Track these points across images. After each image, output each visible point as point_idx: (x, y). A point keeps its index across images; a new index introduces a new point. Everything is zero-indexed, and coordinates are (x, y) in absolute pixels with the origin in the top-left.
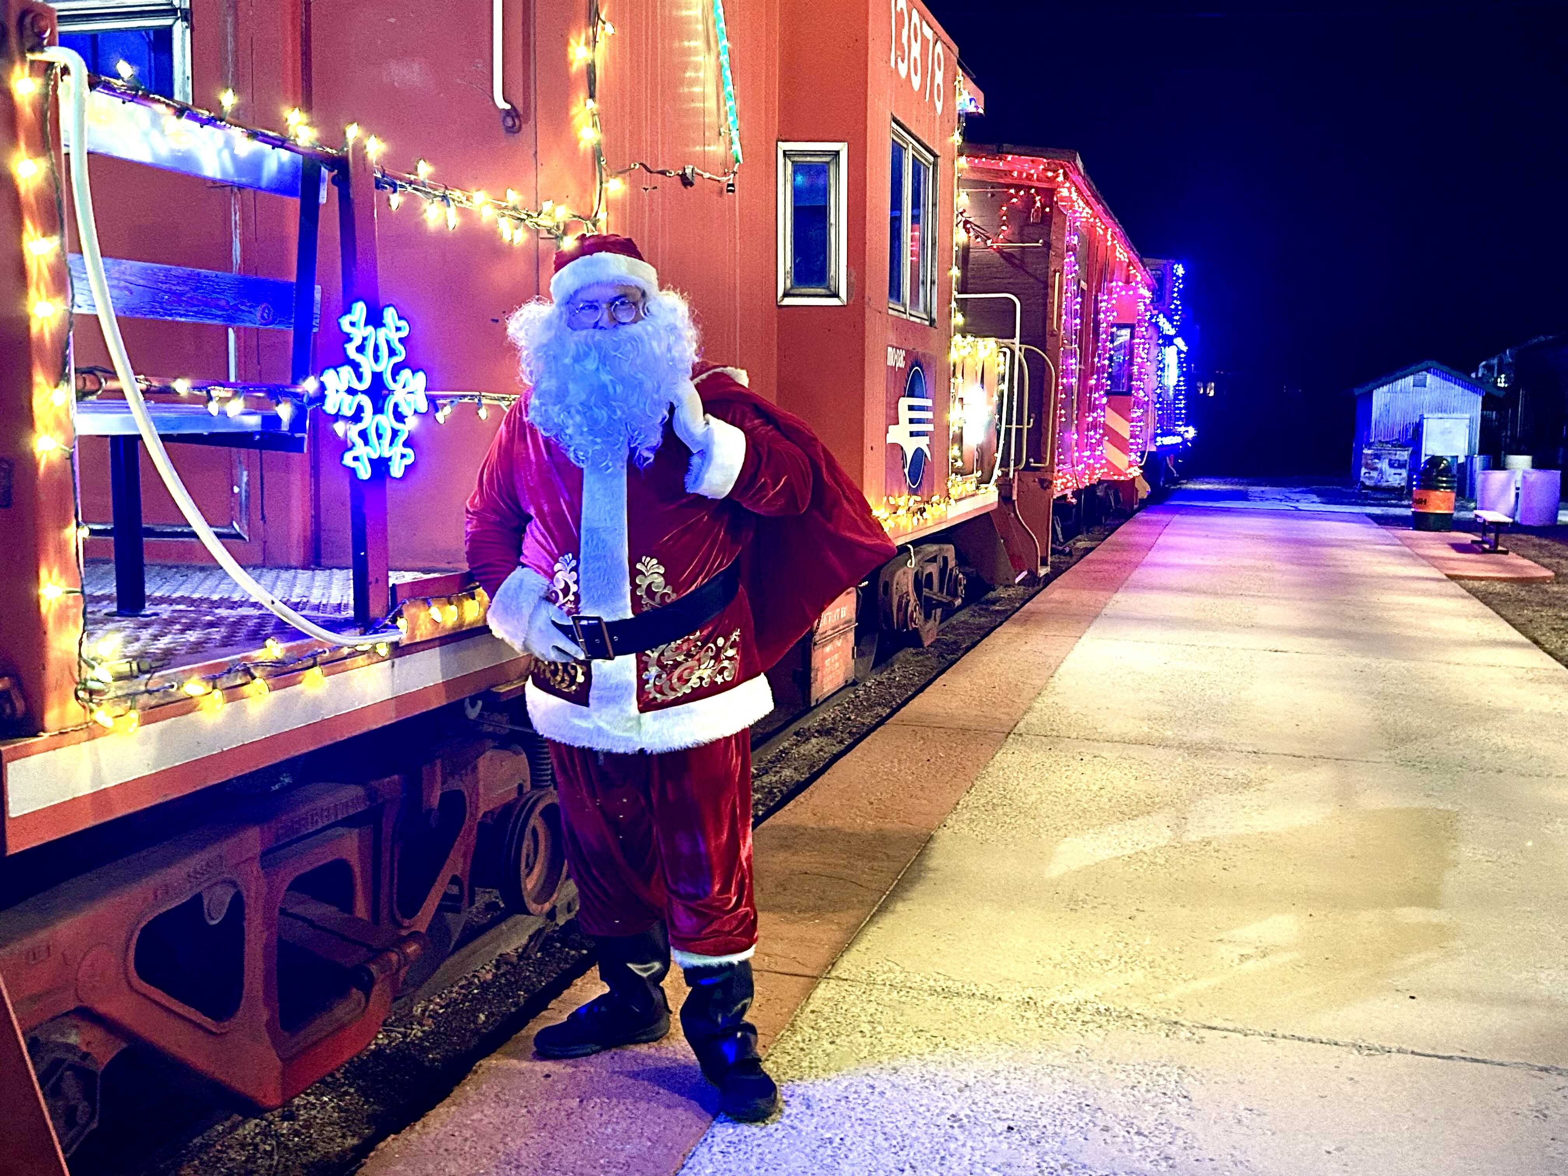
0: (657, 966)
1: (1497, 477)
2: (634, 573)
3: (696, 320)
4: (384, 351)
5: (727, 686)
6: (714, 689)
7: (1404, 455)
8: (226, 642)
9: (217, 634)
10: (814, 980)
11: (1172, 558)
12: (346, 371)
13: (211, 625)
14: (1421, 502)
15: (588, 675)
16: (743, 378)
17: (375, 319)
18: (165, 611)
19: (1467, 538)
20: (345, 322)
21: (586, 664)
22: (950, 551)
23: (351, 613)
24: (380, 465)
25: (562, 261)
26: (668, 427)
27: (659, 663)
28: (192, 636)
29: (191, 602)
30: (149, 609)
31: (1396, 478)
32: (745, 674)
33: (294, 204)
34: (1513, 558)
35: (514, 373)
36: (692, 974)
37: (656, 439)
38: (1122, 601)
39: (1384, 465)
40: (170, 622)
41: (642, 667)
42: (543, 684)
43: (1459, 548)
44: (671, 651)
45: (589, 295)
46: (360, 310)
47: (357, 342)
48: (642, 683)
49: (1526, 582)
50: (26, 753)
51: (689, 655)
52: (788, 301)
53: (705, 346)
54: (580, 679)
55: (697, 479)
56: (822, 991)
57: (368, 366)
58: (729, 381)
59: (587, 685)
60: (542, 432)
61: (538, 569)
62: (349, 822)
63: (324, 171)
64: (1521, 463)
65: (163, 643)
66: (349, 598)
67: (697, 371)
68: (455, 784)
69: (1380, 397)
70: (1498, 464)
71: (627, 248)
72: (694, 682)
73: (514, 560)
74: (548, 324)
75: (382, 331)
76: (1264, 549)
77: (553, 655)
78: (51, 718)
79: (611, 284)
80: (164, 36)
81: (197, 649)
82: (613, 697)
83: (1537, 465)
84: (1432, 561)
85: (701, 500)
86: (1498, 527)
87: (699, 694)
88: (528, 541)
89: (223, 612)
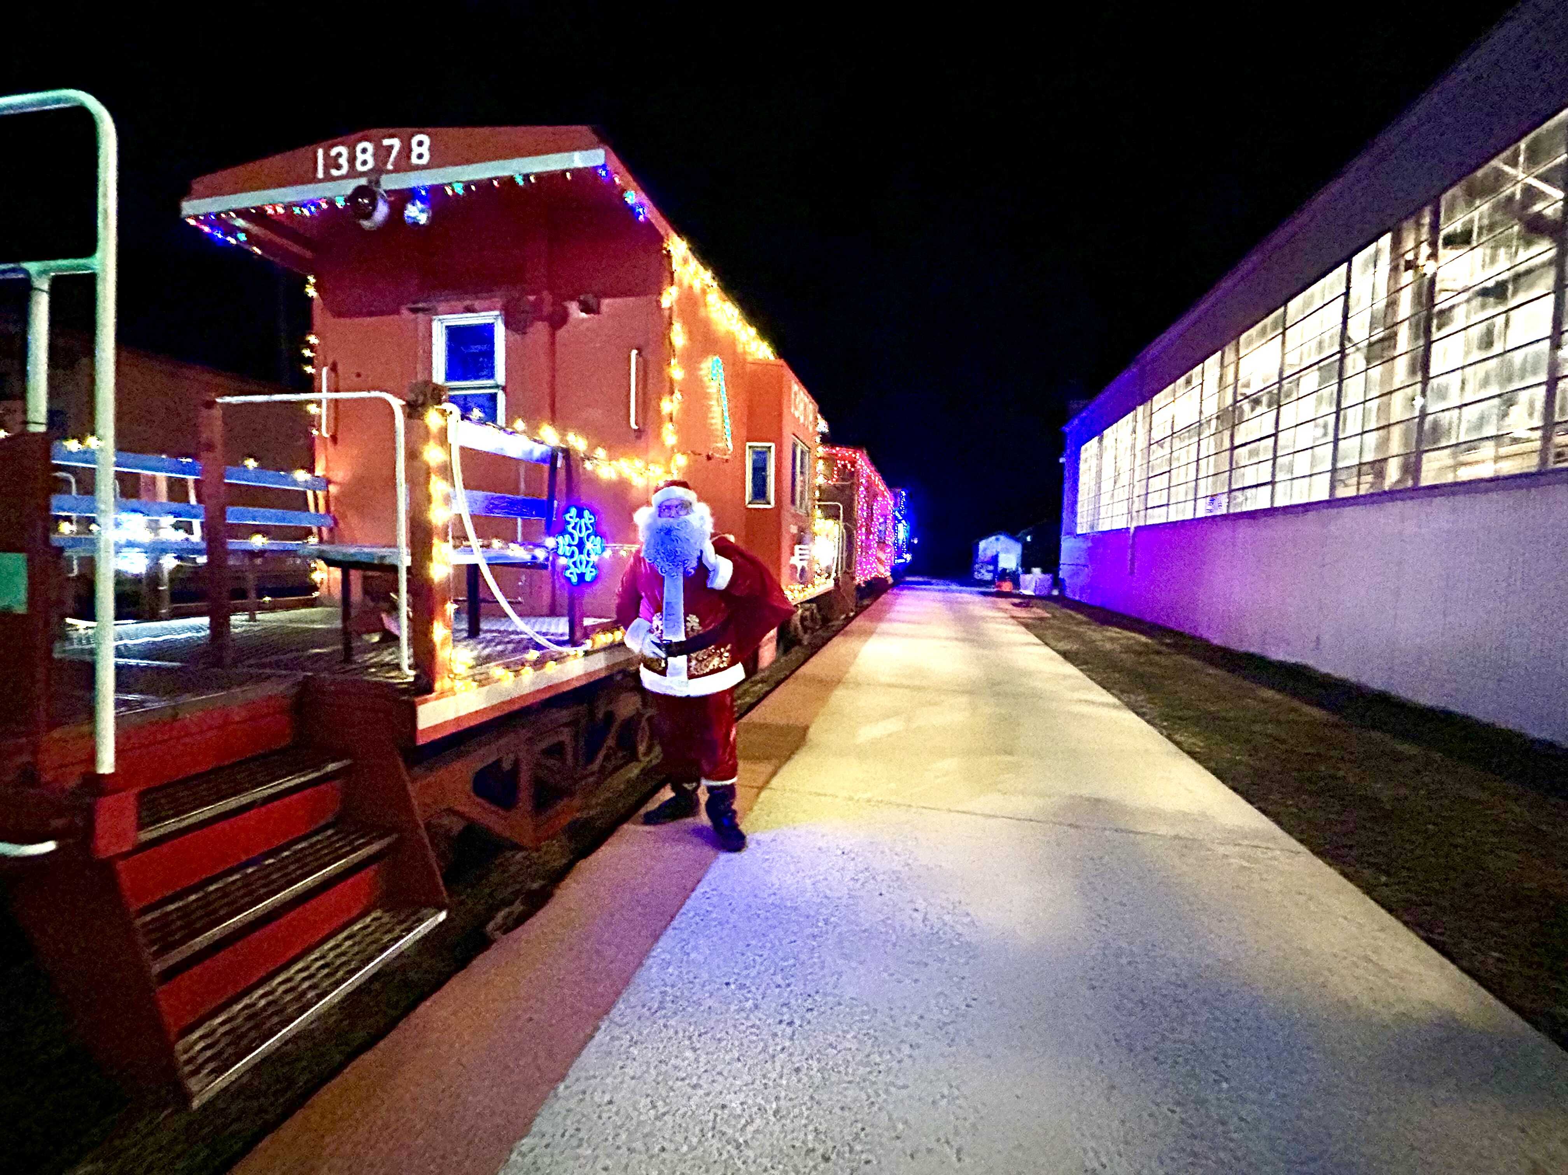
0: (694, 784)
1: (1028, 577)
2: (686, 621)
3: (713, 515)
4: (584, 529)
5: (725, 669)
6: (719, 670)
7: (991, 568)
8: (514, 651)
9: (510, 647)
10: (761, 789)
11: (902, 608)
12: (567, 537)
13: (509, 642)
14: (1000, 586)
15: (666, 663)
16: (732, 538)
17: (580, 515)
18: (489, 636)
19: (1017, 601)
20: (567, 517)
21: (666, 659)
22: (814, 605)
23: (567, 638)
24: (581, 576)
25: (657, 490)
26: (700, 558)
27: (697, 659)
28: (500, 648)
29: (499, 632)
30: (482, 636)
31: (988, 577)
32: (732, 663)
33: (546, 467)
34: (1034, 609)
35: (636, 536)
36: (710, 789)
37: (694, 564)
38: (883, 626)
39: (983, 571)
40: (490, 641)
41: (689, 661)
42: (647, 667)
43: (1014, 605)
44: (701, 654)
45: (668, 503)
46: (573, 511)
47: (572, 524)
48: (689, 668)
49: (1042, 619)
50: (426, 701)
51: (709, 656)
52: (750, 506)
53: (716, 525)
54: (663, 665)
55: (712, 582)
56: (764, 794)
57: (576, 534)
58: (726, 540)
59: (666, 668)
60: (647, 561)
61: (646, 619)
62: (566, 725)
63: (560, 454)
64: (1037, 571)
65: (487, 651)
66: (566, 630)
67: (713, 535)
68: (611, 708)
69: (982, 544)
70: (1027, 571)
71: (684, 485)
72: (711, 667)
73: (637, 615)
74: (651, 516)
75: (583, 521)
76: (938, 605)
77: (652, 655)
78: (438, 686)
79: (677, 499)
80: (493, 398)
81: (501, 654)
82: (677, 673)
83: (1044, 572)
84: (1005, 611)
85: (713, 590)
86: (1030, 597)
87: (713, 672)
88: (641, 607)
89: (512, 637)
